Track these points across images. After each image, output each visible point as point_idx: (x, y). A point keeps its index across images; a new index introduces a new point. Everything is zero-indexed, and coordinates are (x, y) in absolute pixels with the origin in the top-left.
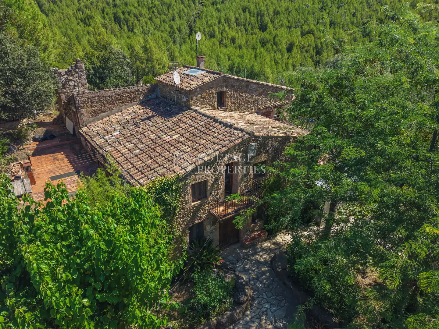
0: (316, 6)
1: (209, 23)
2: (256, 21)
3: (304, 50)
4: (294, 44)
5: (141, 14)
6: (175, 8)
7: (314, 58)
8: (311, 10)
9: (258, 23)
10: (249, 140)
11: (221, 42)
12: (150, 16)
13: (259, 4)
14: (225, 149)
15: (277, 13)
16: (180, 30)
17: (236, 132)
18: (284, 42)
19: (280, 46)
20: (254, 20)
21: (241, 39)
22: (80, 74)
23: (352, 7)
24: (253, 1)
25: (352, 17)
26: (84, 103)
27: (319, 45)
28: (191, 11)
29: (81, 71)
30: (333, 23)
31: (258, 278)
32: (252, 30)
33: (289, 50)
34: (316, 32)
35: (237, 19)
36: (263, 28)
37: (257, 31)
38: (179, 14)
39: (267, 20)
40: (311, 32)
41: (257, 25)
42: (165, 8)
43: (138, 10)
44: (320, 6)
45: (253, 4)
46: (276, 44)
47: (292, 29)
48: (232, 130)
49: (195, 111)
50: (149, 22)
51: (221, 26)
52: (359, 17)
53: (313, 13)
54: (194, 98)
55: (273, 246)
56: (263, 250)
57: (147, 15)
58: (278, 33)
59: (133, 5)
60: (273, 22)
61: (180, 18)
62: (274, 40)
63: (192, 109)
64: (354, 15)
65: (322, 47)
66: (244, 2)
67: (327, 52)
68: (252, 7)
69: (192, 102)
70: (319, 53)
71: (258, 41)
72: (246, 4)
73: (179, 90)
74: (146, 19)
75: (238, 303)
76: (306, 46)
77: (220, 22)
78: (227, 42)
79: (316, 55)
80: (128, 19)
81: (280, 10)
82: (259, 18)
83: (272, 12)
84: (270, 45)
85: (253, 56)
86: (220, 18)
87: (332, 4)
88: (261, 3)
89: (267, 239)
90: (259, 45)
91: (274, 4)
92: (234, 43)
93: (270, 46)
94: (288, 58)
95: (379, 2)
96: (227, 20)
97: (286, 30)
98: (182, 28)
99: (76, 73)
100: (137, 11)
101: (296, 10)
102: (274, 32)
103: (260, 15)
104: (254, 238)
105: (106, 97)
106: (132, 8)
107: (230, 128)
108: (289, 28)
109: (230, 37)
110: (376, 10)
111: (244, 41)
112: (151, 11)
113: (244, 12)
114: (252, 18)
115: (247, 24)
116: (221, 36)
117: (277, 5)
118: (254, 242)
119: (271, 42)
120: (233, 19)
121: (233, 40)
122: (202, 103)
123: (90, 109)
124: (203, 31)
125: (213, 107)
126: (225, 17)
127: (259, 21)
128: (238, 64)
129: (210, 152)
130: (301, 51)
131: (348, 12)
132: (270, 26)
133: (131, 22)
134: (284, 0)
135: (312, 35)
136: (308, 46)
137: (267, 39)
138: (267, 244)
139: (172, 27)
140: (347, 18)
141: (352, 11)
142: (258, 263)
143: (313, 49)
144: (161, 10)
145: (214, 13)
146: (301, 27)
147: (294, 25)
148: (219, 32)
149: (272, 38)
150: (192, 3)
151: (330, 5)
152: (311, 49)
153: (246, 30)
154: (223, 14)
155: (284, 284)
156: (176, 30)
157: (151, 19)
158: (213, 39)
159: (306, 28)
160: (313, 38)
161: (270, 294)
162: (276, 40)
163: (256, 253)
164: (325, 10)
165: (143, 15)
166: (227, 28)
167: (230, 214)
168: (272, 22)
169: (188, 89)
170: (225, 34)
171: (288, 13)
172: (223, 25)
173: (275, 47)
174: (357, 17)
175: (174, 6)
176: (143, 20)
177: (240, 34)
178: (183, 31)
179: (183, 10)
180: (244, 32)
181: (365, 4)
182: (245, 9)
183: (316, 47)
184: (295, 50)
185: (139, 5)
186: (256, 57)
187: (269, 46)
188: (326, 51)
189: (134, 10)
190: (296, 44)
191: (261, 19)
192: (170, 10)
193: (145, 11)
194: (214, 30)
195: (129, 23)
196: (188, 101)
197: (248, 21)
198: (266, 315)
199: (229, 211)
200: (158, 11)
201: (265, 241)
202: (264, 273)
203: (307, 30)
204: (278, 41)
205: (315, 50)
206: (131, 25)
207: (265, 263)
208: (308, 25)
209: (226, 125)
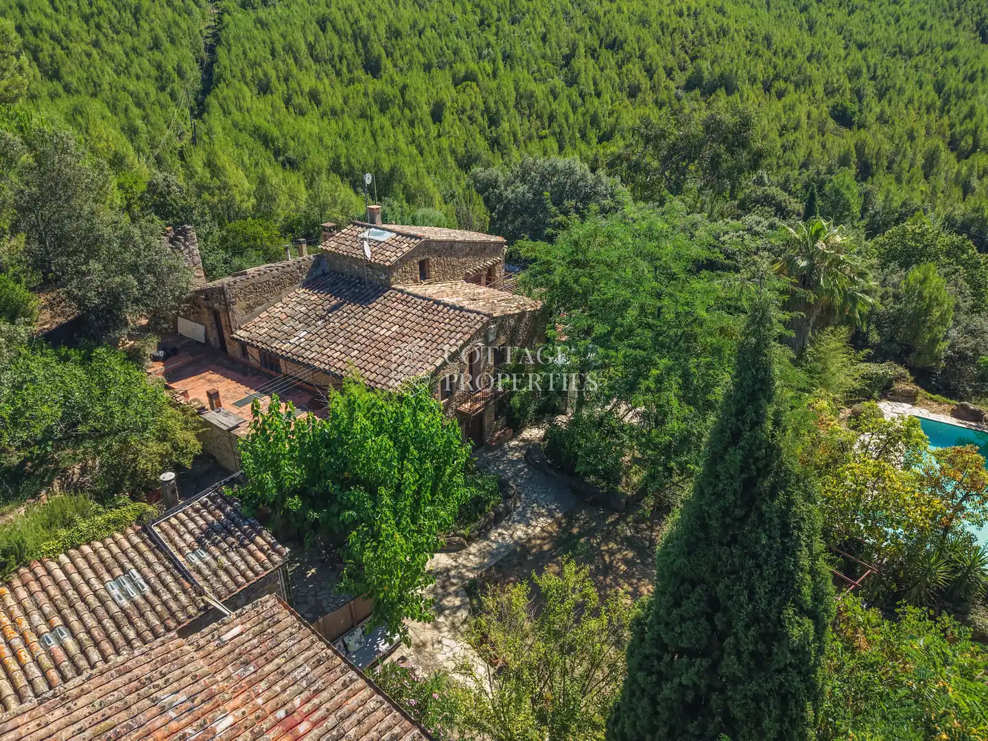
0: (471, 17)
1: (251, 55)
2: (353, 49)
3: (464, 118)
4: (444, 104)
5: (67, 33)
6: (153, 16)
7: (488, 131)
8: (462, 29)
9: (360, 55)
10: (488, 323)
11: (288, 101)
12: (94, 37)
13: (351, 11)
14: (467, 337)
15: (395, 34)
16: (180, 72)
17: (472, 316)
18: (423, 100)
19: (418, 110)
20: (349, 48)
21: (333, 95)
22: (191, 247)
23: (538, 23)
24: (338, 3)
25: (541, 44)
26: (236, 296)
27: (492, 105)
28: (194, 21)
29: (193, 244)
30: (508, 57)
31: (517, 475)
32: (350, 71)
33: (437, 116)
34: (480, 76)
35: (311, 47)
36: (373, 68)
37: (360, 73)
38: (168, 30)
39: (377, 49)
40: (470, 77)
41: (358, 61)
42: (128, 17)
43: (57, 22)
44: (478, 18)
45: (339, 9)
46: (407, 105)
47: (433, 70)
48: (464, 313)
49: (402, 291)
50: (95, 52)
51: (280, 63)
52: (554, 44)
53: (468, 35)
54: (395, 274)
55: (521, 444)
56: (511, 449)
57: (84, 34)
58: (408, 81)
59: (41, 10)
60: (392, 56)
61: (173, 41)
62: (403, 98)
63: (394, 289)
64: (544, 39)
65: (498, 110)
66: (318, 4)
67: (509, 121)
68: (338, 16)
69: (392, 280)
70: (494, 121)
71: (371, 99)
72: (322, 9)
73: (370, 265)
74: (84, 47)
75: (507, 497)
76: (468, 108)
77: (273, 53)
78: (302, 101)
79: (489, 127)
80: (37, 46)
81: (399, 26)
82: (360, 44)
83: (384, 31)
84: (396, 107)
85: (368, 134)
86: (272, 43)
87: (499, 12)
88: (356, 9)
89: (514, 437)
90: (375, 109)
91: (385, 13)
92: (318, 103)
93: (398, 112)
94: (439, 136)
95: (585, 12)
96: (290, 49)
97: (422, 74)
98: (185, 66)
99: (187, 247)
100: (55, 25)
101: (433, 27)
102: (398, 79)
103: (360, 38)
104: (499, 438)
105: (261, 283)
106: (40, 17)
107: (461, 311)
108: (427, 68)
109: (307, 90)
110: (582, 29)
111: (341, 101)
112: (92, 23)
113: (324, 30)
114: (346, 46)
115: (337, 59)
116: (285, 88)
117: (391, 16)
118: (500, 442)
119: (397, 102)
120: (303, 48)
121: (314, 97)
122: (404, 280)
123: (244, 304)
124: (239, 75)
125: (415, 281)
126: (282, 40)
127: (361, 51)
128: (347, 157)
129: (452, 342)
130: (460, 120)
131: (533, 32)
132: (387, 63)
133: (45, 52)
134: (404, 4)
135: (474, 84)
136: (472, 108)
137: (389, 96)
138: (514, 443)
139: (159, 67)
140: (532, 45)
141: (539, 30)
142: (511, 461)
143: (482, 115)
144: (119, 22)
145: (256, 32)
146: (451, 67)
147: (435, 61)
148: (278, 78)
149: (397, 92)
150: (192, 5)
151: (495, 15)
152: (477, 114)
153: (338, 73)
154: (276, 36)
155: (546, 474)
156: (172, 71)
157: (96, 44)
158: (270, 96)
159: (461, 69)
160: (477, 90)
161: (534, 486)
162: (407, 98)
163: (505, 453)
164: (489, 26)
165: (75, 35)
166: (295, 70)
167: (480, 408)
168: (389, 54)
169: (387, 264)
170: (293, 84)
171: (417, 33)
172: (284, 61)
173: (407, 111)
174: (551, 43)
175: (151, 14)
176: (78, 48)
177: (326, 81)
178: (189, 74)
179: (176, 23)
180: (333, 76)
181: (560, 15)
182: (324, 22)
183: (487, 110)
184: (448, 117)
185: (56, 10)
186: (374, 135)
187: (395, 110)
188: (506, 118)
189: (47, 23)
190: (449, 104)
191: (365, 46)
192: (142, 23)
193: (76, 25)
194: (265, 75)
195: (41, 55)
196: (388, 279)
197: (336, 52)
198: (537, 503)
199: (478, 406)
200: (110, 22)
201: (511, 439)
202: (522, 470)
203: (462, 73)
204: (412, 100)
205: (486, 117)
206: (48, 60)
207: (519, 460)
208: (463, 61)
209: (453, 307)
